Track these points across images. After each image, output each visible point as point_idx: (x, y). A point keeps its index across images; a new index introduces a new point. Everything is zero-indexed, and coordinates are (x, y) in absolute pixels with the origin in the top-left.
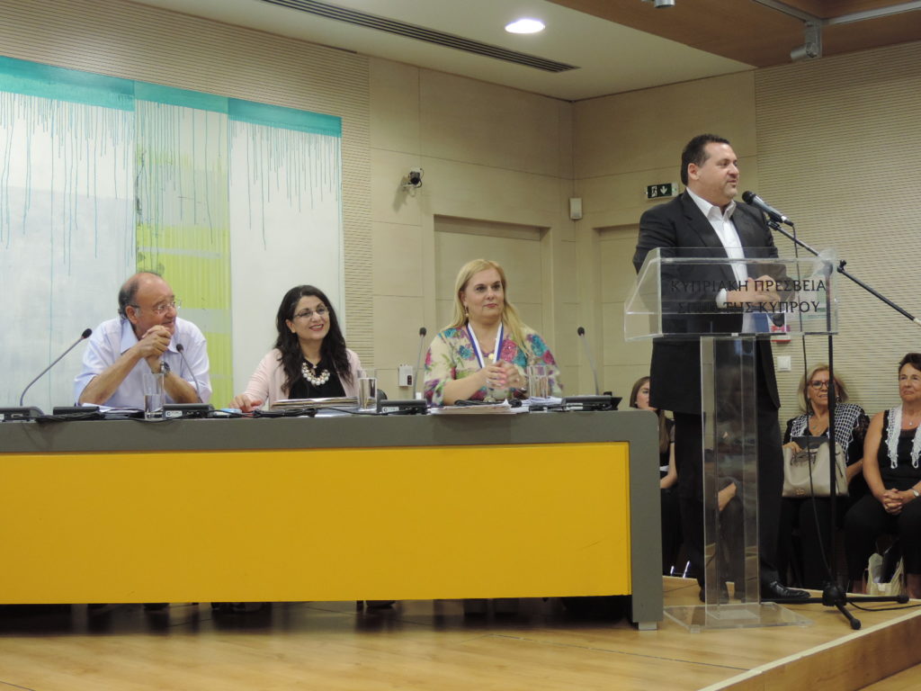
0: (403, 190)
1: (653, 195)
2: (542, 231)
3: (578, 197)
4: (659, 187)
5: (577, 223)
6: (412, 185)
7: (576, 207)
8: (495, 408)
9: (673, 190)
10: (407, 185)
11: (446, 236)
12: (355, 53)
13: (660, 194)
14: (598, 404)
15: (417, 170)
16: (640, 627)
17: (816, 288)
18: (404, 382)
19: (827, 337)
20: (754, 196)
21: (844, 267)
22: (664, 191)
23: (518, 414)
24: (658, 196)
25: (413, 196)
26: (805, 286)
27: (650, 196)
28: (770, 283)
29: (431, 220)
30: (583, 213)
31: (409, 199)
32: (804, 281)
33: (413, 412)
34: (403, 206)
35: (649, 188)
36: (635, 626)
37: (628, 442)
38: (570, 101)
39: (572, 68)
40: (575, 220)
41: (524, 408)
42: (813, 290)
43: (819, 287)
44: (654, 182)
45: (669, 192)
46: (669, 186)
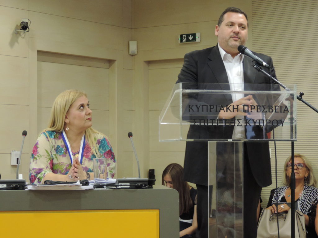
0: (16, 34)
1: (184, 41)
2: (110, 62)
3: (134, 40)
4: (188, 35)
5: (133, 57)
6: (22, 31)
7: (133, 46)
8: (71, 186)
9: (197, 37)
10: (19, 31)
11: (45, 65)
13: (188, 40)
14: (139, 184)
15: (26, 20)
17: (282, 111)
18: (14, 163)
19: (290, 142)
20: (246, 48)
21: (303, 97)
22: (191, 38)
23: (86, 190)
24: (187, 41)
26: (276, 109)
27: (181, 41)
28: (253, 107)
29: (36, 53)
30: (137, 51)
31: (20, 39)
32: (275, 106)
33: (16, 188)
34: (16, 44)
35: (181, 36)
37: (159, 209)
40: (132, 55)
41: (90, 187)
42: (281, 112)
43: (285, 110)
44: (185, 32)
45: (194, 39)
46: (194, 35)
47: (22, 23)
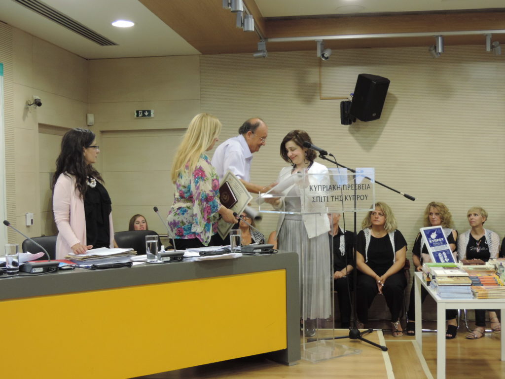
1: (140, 116)
3: (92, 113)
4: (144, 112)
7: (91, 118)
9: (152, 114)
10: (28, 106)
11: (42, 135)
12: (6, 24)
13: (144, 115)
16: (290, 364)
18: (29, 223)
22: (146, 114)
25: (30, 112)
27: (137, 116)
29: (37, 126)
30: (95, 122)
31: (29, 114)
34: (26, 118)
35: (138, 112)
36: (286, 364)
37: (286, 269)
38: (87, 59)
39: (114, 44)
40: (89, 126)
43: (368, 187)
44: (140, 108)
45: (149, 115)
46: (149, 112)
47: (36, 100)
